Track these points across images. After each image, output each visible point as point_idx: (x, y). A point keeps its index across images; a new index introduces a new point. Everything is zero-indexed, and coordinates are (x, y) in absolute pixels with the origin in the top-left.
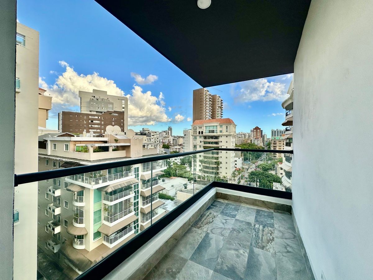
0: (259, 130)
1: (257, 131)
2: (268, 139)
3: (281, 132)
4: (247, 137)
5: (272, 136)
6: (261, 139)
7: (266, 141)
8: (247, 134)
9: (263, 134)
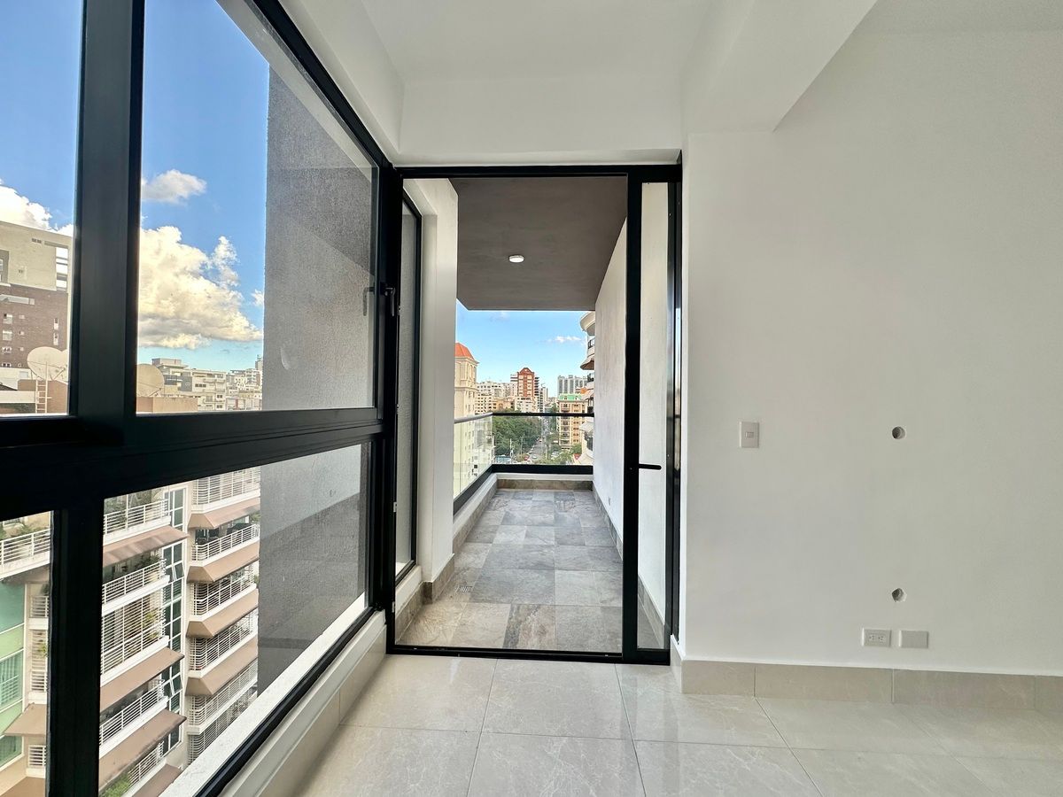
0: (529, 377)
1: (525, 380)
2: (552, 399)
3: (578, 383)
4: (502, 395)
5: (560, 392)
6: (536, 399)
7: (547, 405)
8: (502, 385)
9: (540, 387)
